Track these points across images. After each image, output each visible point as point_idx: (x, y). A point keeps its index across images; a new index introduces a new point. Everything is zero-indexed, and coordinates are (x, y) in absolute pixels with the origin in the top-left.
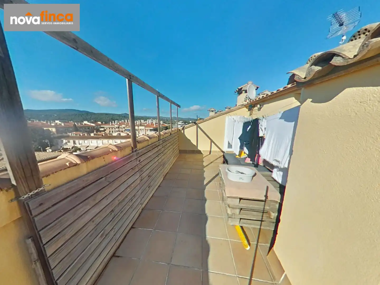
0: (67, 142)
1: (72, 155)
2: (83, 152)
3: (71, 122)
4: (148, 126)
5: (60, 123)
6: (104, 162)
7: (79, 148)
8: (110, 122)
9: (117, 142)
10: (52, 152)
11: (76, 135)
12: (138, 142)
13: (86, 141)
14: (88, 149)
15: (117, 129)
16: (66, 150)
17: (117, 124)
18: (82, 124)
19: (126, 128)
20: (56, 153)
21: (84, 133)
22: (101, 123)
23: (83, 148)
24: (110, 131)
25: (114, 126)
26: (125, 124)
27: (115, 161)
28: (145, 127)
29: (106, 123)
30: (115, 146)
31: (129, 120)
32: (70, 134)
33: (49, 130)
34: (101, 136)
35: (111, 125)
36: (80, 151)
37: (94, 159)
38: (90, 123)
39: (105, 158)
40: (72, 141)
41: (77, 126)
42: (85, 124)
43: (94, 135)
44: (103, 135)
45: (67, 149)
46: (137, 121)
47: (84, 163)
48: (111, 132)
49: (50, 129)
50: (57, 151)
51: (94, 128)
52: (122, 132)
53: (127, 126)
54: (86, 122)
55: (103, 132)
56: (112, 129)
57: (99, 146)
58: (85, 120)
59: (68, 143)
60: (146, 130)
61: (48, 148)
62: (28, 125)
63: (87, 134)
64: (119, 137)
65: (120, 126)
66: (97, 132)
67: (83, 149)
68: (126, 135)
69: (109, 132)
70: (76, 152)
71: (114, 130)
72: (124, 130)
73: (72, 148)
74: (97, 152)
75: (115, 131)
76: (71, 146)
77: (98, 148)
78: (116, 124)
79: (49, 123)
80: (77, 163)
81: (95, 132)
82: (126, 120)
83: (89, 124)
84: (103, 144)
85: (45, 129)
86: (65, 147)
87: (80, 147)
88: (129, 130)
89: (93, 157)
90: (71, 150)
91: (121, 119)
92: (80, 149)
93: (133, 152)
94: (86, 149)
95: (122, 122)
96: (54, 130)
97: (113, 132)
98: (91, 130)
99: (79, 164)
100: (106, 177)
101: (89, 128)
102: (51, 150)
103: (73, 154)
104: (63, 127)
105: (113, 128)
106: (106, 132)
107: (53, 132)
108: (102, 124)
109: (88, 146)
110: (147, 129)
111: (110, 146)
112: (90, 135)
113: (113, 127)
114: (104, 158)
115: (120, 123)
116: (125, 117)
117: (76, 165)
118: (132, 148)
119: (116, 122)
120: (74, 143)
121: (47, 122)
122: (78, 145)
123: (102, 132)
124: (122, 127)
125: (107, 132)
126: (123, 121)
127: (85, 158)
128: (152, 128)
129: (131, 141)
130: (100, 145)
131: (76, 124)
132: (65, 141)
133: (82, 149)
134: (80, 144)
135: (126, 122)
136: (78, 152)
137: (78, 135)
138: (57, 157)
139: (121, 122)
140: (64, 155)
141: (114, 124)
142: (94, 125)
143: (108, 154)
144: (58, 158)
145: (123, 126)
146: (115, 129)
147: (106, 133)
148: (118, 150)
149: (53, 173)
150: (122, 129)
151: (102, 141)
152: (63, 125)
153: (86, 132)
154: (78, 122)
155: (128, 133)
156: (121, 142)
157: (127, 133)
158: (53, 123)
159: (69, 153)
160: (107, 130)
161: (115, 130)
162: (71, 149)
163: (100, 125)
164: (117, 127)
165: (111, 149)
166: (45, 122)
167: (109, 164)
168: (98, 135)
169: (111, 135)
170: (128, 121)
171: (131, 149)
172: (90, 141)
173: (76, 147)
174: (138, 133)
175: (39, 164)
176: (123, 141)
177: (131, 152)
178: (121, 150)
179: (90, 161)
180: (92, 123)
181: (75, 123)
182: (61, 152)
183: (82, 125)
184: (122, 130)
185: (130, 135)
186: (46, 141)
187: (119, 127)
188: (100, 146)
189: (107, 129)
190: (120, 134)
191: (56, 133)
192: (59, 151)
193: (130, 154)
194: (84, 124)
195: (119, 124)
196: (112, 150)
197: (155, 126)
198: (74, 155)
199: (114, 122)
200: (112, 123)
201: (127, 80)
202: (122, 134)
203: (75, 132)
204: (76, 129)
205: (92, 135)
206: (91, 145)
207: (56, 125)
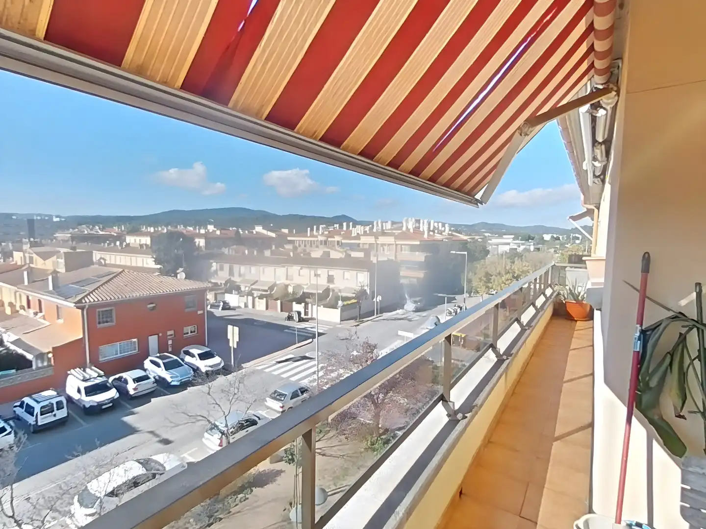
0: (218, 268)
3: (233, 228)
4: (405, 236)
5: (214, 229)
7: (237, 285)
8: (309, 229)
11: (236, 252)
13: (253, 269)
17: (323, 234)
18: (253, 232)
19: (343, 241)
21: (252, 250)
22: (289, 232)
23: (245, 285)
25: (316, 239)
26: (342, 233)
28: (395, 239)
29: (299, 232)
32: (226, 251)
34: (286, 257)
35: (309, 235)
38: (268, 231)
40: (226, 267)
41: (242, 236)
43: (272, 253)
44: (289, 255)
49: (197, 241)
54: (259, 229)
56: (311, 246)
58: (258, 224)
60: (399, 247)
63: (257, 251)
64: (325, 261)
65: (329, 239)
67: (246, 287)
68: (343, 257)
73: (227, 282)
76: (223, 279)
77: (276, 288)
78: (320, 233)
79: (197, 230)
81: (273, 248)
82: (345, 224)
83: (265, 232)
84: (287, 278)
86: (213, 281)
87: (242, 282)
90: (222, 288)
92: (238, 288)
94: (250, 289)
95: (334, 228)
96: (202, 242)
104: (217, 238)
105: (314, 244)
107: (200, 247)
108: (291, 234)
110: (401, 245)
112: (263, 253)
113: (314, 241)
115: (329, 232)
119: (322, 228)
120: (231, 273)
122: (236, 279)
124: (335, 241)
126: (337, 226)
128: (418, 243)
130: (281, 281)
131: (241, 233)
133: (243, 289)
134: (240, 275)
135: (345, 228)
137: (241, 254)
139: (331, 228)
141: (317, 234)
142: (273, 235)
145: (337, 238)
146: (317, 245)
151: (287, 269)
152: (217, 234)
153: (257, 247)
154: (246, 228)
155: (349, 251)
157: (346, 252)
158: (202, 230)
160: (299, 248)
162: (222, 285)
163: (286, 236)
164: (321, 241)
166: (192, 229)
168: (281, 255)
169: (306, 256)
170: (348, 226)
172: (261, 268)
173: (232, 282)
180: (271, 231)
181: (240, 230)
183: (252, 236)
187: (325, 242)
188: (281, 284)
189: (299, 245)
190: (328, 255)
194: (255, 233)
195: (326, 233)
197: (426, 236)
199: (318, 229)
200: (312, 230)
202: (335, 255)
203: (235, 247)
205: (267, 253)
206: (263, 278)
207: (207, 233)
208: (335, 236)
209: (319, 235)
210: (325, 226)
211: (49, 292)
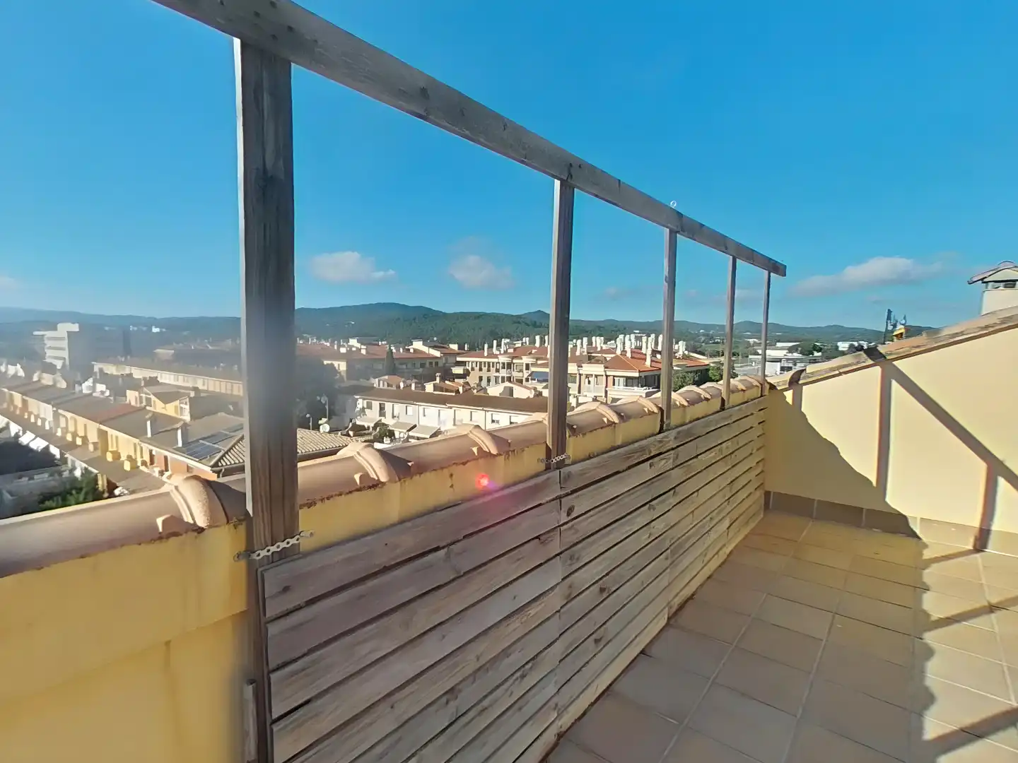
0: (365, 406)
1: (370, 449)
2: (398, 444)
3: (383, 343)
4: (619, 363)
5: (358, 345)
6: (451, 489)
7: (390, 430)
8: (486, 346)
9: (498, 422)
10: (330, 432)
11: (388, 385)
12: (571, 427)
13: (410, 408)
14: (413, 437)
15: (504, 373)
16: (359, 431)
17: (506, 352)
18: (409, 350)
19: (533, 369)
20: (338, 439)
21: (408, 382)
22: (459, 349)
23: (400, 430)
24: (481, 379)
25: (496, 360)
26: (534, 351)
27: (486, 493)
28: (606, 367)
29: (475, 348)
30: (492, 434)
31: (546, 337)
32: (375, 382)
33: (332, 365)
34: (454, 394)
35: (486, 354)
36: (392, 441)
37: (422, 475)
38: (430, 347)
39: (454, 476)
40: (376, 404)
41: (395, 356)
42: (415, 350)
43: (436, 388)
44: (457, 391)
45: (363, 428)
46: (579, 341)
47: (396, 482)
48: (484, 383)
49: (336, 364)
50: (340, 433)
51: (437, 363)
52: (520, 381)
53: (539, 362)
54: (418, 345)
55: (461, 381)
56: (489, 370)
57: (442, 429)
58: (417, 338)
59: (367, 411)
60: (610, 379)
61: (324, 420)
62: (298, 353)
63: (416, 383)
64: (507, 403)
65: (514, 361)
66: (443, 379)
67: (400, 433)
68: (532, 396)
69: (478, 382)
70: (383, 442)
71: (493, 373)
72: (526, 374)
73: (376, 425)
74: (435, 451)
75: (497, 378)
76: (371, 421)
77: (440, 437)
78: (502, 352)
79: (336, 347)
80: (379, 480)
81: (438, 379)
82: (538, 338)
83: (425, 349)
84: (454, 425)
85: (326, 362)
86: (358, 423)
87: (395, 425)
88: (542, 378)
89: (422, 468)
90: (370, 434)
91: (522, 334)
92: (391, 434)
93: (548, 468)
94: (406, 436)
95: (522, 344)
96: (342, 366)
97: (489, 380)
98: (426, 370)
99: (383, 484)
100: (448, 550)
101: (422, 366)
102: (327, 428)
103: (373, 447)
104: (363, 360)
105: (493, 366)
106: (468, 379)
107: (340, 373)
108: (461, 351)
109: (415, 426)
110: (614, 376)
111: (476, 432)
112: (424, 388)
113: (493, 363)
114: (451, 475)
115: (515, 349)
116: (535, 325)
117: (376, 484)
118: (549, 453)
119: (505, 344)
120: (382, 413)
121: (332, 343)
122: (388, 420)
123: (456, 380)
124: (522, 365)
125: (472, 380)
126: (526, 340)
127: (401, 465)
128: (637, 375)
129: (546, 422)
130: (446, 428)
131: (394, 351)
132: (361, 403)
133: (397, 435)
134: (393, 417)
135: (537, 344)
136: (386, 445)
137: (394, 388)
138: (338, 450)
139: (518, 344)
140: (354, 448)
141: (498, 353)
142: (437, 353)
143: (464, 464)
144: (340, 454)
145: (526, 360)
146: (497, 371)
147: (467, 383)
148: (499, 455)
149: (322, 500)
150: (521, 371)
151: (455, 411)
152: (363, 352)
153: (415, 377)
154: (400, 343)
155: (540, 387)
156: (511, 423)
157: (535, 389)
158: (344, 346)
159: (365, 441)
160: (472, 372)
161: (497, 374)
162: (371, 429)
163: (455, 355)
164: (504, 364)
165: (475, 444)
166: (328, 344)
167: (464, 500)
168: (447, 391)
169: (481, 394)
170: (542, 341)
171: (543, 455)
172: (421, 408)
173: (384, 424)
174: (576, 392)
175: (300, 465)
176: (521, 418)
177: (542, 467)
178: (507, 453)
179: (411, 478)
180: (435, 347)
181: (392, 348)
182: (349, 435)
183: (407, 355)
184: (520, 374)
185: (547, 397)
186: (324, 400)
187: (509, 366)
188: (447, 431)
189: (473, 369)
190: (511, 391)
191: (345, 379)
192: (345, 432)
193: (537, 475)
194: (412, 351)
195: (511, 351)
196: (480, 449)
197: (648, 363)
198: (376, 449)
199: (499, 345)
200: (491, 347)
201: (557, 183)
202: (521, 393)
203: (386, 377)
204: (393, 366)
205: (429, 388)
206: (423, 422)
207: (350, 351)
208: (523, 357)
209: (500, 354)
210: (508, 340)
211: (178, 449)
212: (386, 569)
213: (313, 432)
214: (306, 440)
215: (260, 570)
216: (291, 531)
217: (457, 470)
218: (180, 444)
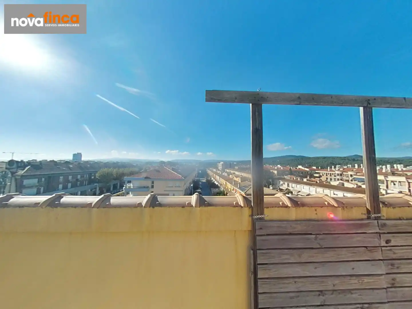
0: (283, 183)
1: (285, 196)
2: (295, 196)
3: (288, 166)
5: (280, 167)
6: (316, 215)
7: (291, 191)
8: (329, 168)
9: (337, 195)
10: (273, 189)
11: (290, 178)
12: (383, 203)
13: (298, 186)
14: (300, 195)
15: (339, 177)
16: (281, 190)
17: (339, 170)
18: (297, 168)
19: (355, 177)
20: (274, 192)
21: (297, 178)
22: (316, 168)
23: (295, 192)
24: (327, 179)
25: (334, 173)
26: (354, 170)
27: (332, 220)
28: (407, 178)
29: (323, 168)
30: (334, 199)
31: (361, 165)
32: (286, 177)
33: (273, 172)
34: (315, 183)
35: (329, 170)
36: (292, 195)
37: (304, 207)
38: (304, 167)
39: (317, 211)
40: (286, 183)
41: (292, 170)
42: (299, 169)
43: (307, 180)
44: (317, 182)
45: (282, 189)
46: (384, 167)
47: (294, 207)
48: (329, 180)
49: (274, 171)
50: (275, 190)
51: (308, 173)
52: (348, 181)
53: (358, 174)
54: (300, 167)
55: (318, 179)
56: (331, 176)
57: (311, 194)
58: (300, 165)
59: (283, 185)
61: (271, 186)
62: (264, 168)
63: (300, 178)
64: (341, 188)
65: (344, 173)
66: (310, 177)
67: (295, 193)
68: (355, 187)
69: (326, 179)
70: (289, 194)
71: (333, 177)
72: (351, 179)
73: (286, 190)
74: (307, 200)
75: (335, 179)
76: (285, 188)
77: (310, 196)
78: (337, 169)
79: (274, 167)
80: (288, 205)
81: (308, 178)
82: (356, 165)
83: (303, 168)
84: (316, 193)
85: (271, 171)
86: (281, 188)
87: (293, 190)
88: (362, 181)
89: (303, 205)
90: (285, 191)
91: (347, 163)
92: (292, 193)
93: (369, 218)
94: (297, 194)
95: (347, 167)
96: (276, 172)
97: (331, 179)
98: (304, 174)
99: (289, 207)
100: (316, 236)
101: (302, 173)
102: (272, 188)
103: (285, 195)
104: (282, 170)
105: (333, 174)
106: (321, 178)
107: (275, 174)
108: (317, 169)
109: (300, 191)
111: (326, 197)
112: (303, 180)
114: (316, 210)
116: (354, 160)
117: (287, 207)
118: (368, 212)
119: (338, 167)
120: (288, 185)
121: (273, 166)
122: (290, 188)
123: (316, 178)
124: (348, 175)
125: (323, 179)
126: (350, 166)
127: (296, 203)
129: (366, 199)
130: (313, 194)
131: (292, 168)
132: (281, 183)
133: (294, 193)
134: (292, 187)
135: (356, 167)
136: (290, 195)
137: (292, 179)
138: (275, 195)
139: (345, 167)
140: (279, 195)
141: (335, 170)
142: (308, 170)
143: (322, 207)
144: (275, 196)
145: (350, 173)
146: (335, 176)
147: (321, 180)
148: (339, 207)
149: (271, 207)
150: (348, 177)
151: (316, 188)
152: (282, 168)
153: (300, 176)
154: (294, 166)
155: (360, 184)
156: (344, 196)
157: (357, 184)
158: (276, 167)
159: (283, 193)
160: (323, 177)
161: (335, 178)
162: (285, 190)
163: (315, 170)
164: (338, 174)
165: (326, 201)
166: (272, 166)
167: (322, 220)
168: (312, 181)
169: (328, 184)
170: (359, 166)
171: (365, 212)
172: (302, 186)
173: (289, 189)
174: (385, 188)
175: (265, 196)
176: (349, 195)
177: (365, 217)
178: (343, 207)
179: (299, 208)
180: (306, 168)
181: (291, 168)
182: (278, 191)
183: (296, 170)
184: (348, 178)
185: (364, 188)
186: (271, 180)
187: (341, 175)
188: (313, 195)
189: (323, 175)
190: (343, 184)
191: (277, 175)
192: (277, 190)
193: (362, 220)
194: (298, 168)
195: (342, 169)
196: (328, 203)
198: (287, 196)
199: (335, 167)
200: (331, 168)
201: (361, 109)
202: (347, 185)
203: (289, 176)
204: (291, 173)
205: (305, 180)
206: (303, 190)
207: (278, 168)
208: (348, 172)
209: (336, 170)
210: (340, 166)
211: (238, 188)
212: (291, 234)
213: (268, 189)
214: (266, 190)
215: (255, 221)
216: (262, 213)
217: (319, 209)
218: (239, 187)
